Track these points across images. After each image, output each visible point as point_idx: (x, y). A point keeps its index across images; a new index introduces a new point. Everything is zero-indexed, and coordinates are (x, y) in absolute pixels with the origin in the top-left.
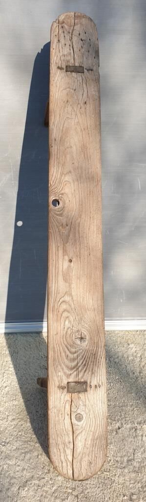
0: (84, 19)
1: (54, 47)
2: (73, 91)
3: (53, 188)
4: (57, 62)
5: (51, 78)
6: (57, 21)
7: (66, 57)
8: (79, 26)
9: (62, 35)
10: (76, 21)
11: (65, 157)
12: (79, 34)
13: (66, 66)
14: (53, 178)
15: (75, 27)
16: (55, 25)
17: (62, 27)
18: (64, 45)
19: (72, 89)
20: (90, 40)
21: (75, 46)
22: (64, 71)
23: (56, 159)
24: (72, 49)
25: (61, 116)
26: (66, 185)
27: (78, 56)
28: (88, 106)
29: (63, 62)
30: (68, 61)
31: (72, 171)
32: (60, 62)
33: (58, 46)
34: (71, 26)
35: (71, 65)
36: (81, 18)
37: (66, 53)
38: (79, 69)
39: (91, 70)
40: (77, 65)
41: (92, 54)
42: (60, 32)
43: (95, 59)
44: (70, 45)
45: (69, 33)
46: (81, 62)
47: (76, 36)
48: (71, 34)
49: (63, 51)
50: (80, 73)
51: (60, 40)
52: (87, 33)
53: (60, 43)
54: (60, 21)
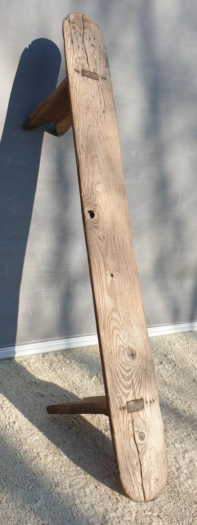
0: (92, 24)
1: (69, 47)
2: (92, 98)
3: (86, 198)
4: (74, 64)
5: (70, 80)
6: (68, 20)
7: (81, 60)
8: (88, 29)
9: (75, 36)
10: (85, 24)
11: (94, 166)
12: (90, 39)
13: (82, 70)
14: (86, 188)
15: (85, 30)
16: (67, 23)
17: (74, 27)
19: (91, 95)
20: (99, 47)
21: (87, 51)
22: (81, 74)
23: (85, 167)
24: (85, 53)
25: (84, 122)
26: (97, 196)
27: (92, 62)
28: (107, 115)
31: (101, 181)
32: (76, 65)
33: (72, 46)
34: (81, 28)
35: (86, 70)
36: (89, 23)
37: (80, 56)
38: (94, 76)
39: (105, 79)
40: (92, 71)
41: (103, 62)
42: (72, 33)
43: (106, 68)
44: (83, 48)
45: (81, 35)
46: (94, 68)
47: (87, 40)
48: (82, 37)
49: (78, 53)
50: (95, 80)
51: (73, 41)
52: (96, 39)
53: (74, 44)
54: (71, 20)
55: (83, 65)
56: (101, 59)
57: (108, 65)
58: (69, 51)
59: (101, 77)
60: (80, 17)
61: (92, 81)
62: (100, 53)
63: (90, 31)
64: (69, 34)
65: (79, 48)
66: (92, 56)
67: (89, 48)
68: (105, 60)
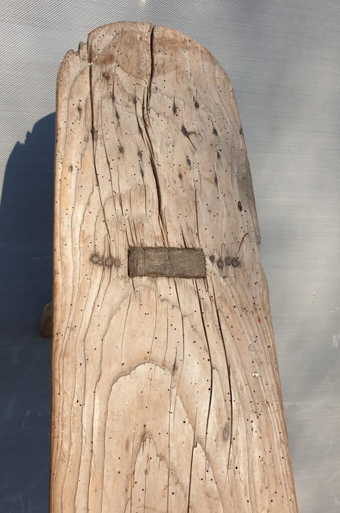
0: (186, 54)
1: (74, 160)
4: (90, 230)
5: (58, 315)
6: (84, 52)
7: (126, 206)
8: (171, 75)
10: (158, 57)
12: (175, 109)
13: (131, 251)
15: (158, 80)
16: (77, 65)
17: (106, 77)
18: (116, 152)
19: (164, 366)
20: (215, 132)
21: (160, 159)
22: (123, 270)
24: (148, 170)
27: (178, 202)
29: (113, 231)
30: (136, 226)
32: (102, 233)
33: (89, 154)
34: (139, 75)
35: (149, 243)
36: (175, 49)
37: (124, 188)
39: (235, 262)
40: (176, 242)
41: (229, 192)
42: (97, 97)
43: (243, 211)
44: (140, 154)
45: (135, 103)
46: (188, 228)
47: (161, 117)
48: (143, 108)
49: (113, 180)
50: (190, 282)
51: (96, 129)
52: (202, 106)
53: (99, 141)
54: (96, 51)
56: (222, 181)
58: (72, 177)
59: (217, 257)
60: (139, 36)
61: (173, 290)
62: (219, 156)
63: (180, 80)
64: (82, 105)
65: (121, 155)
66: (180, 176)
67: (171, 146)
68: (238, 181)
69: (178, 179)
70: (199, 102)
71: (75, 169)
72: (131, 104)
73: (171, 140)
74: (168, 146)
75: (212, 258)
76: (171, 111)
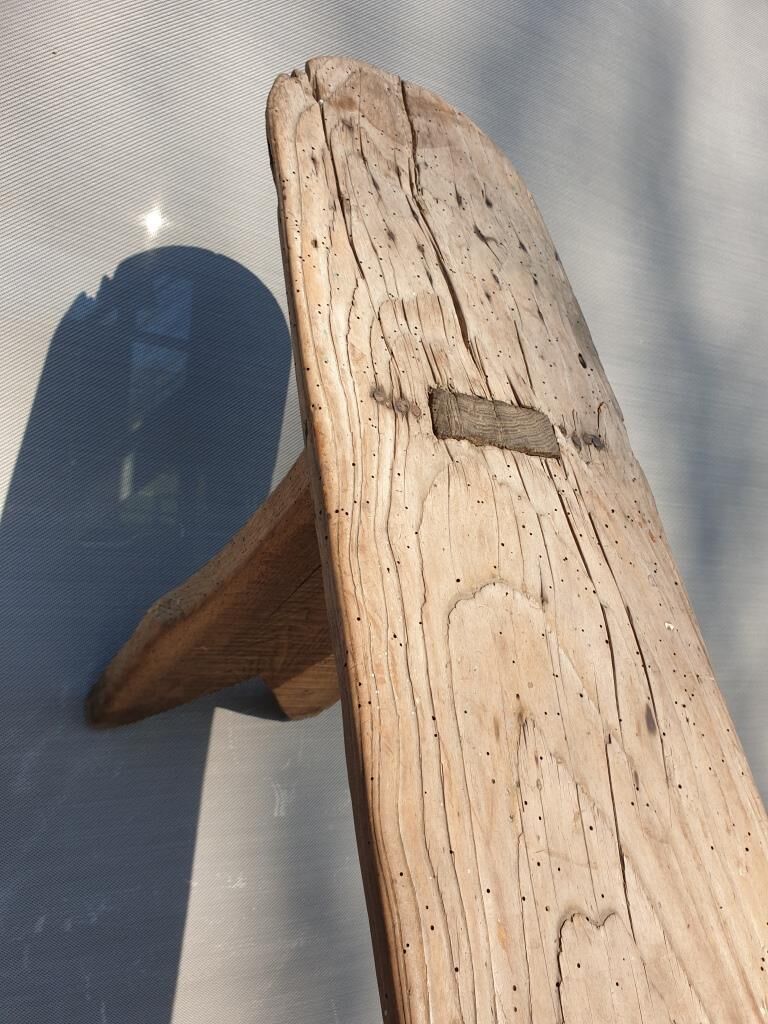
0: (459, 129)
1: (320, 234)
4: (362, 346)
7: (414, 321)
8: (443, 151)
9: (358, 171)
10: (419, 121)
12: (459, 199)
13: (432, 397)
15: (425, 153)
16: (297, 98)
17: (349, 126)
18: (382, 239)
19: (526, 593)
20: (522, 246)
21: (453, 263)
22: (426, 425)
24: (438, 274)
27: (492, 332)
29: (400, 354)
32: (383, 356)
33: (339, 226)
34: (397, 138)
35: (461, 386)
36: (443, 119)
37: (406, 293)
38: (526, 429)
39: (597, 442)
40: (502, 393)
41: (563, 338)
42: (339, 151)
43: (588, 369)
44: (421, 248)
45: (399, 175)
46: (518, 376)
47: (441, 205)
48: (411, 185)
49: (387, 278)
50: (536, 460)
51: (346, 196)
52: (496, 206)
53: (354, 213)
54: (326, 87)
55: (434, 358)
56: (549, 318)
57: (594, 353)
58: (319, 256)
59: (569, 429)
60: (386, 86)
61: (513, 469)
62: (536, 282)
63: (458, 161)
64: (318, 155)
65: (391, 242)
66: (488, 296)
67: (464, 249)
68: (572, 324)
69: (485, 299)
70: (491, 200)
71: (322, 248)
72: (393, 174)
73: (462, 240)
74: (460, 247)
75: (564, 431)
76: (453, 201)
